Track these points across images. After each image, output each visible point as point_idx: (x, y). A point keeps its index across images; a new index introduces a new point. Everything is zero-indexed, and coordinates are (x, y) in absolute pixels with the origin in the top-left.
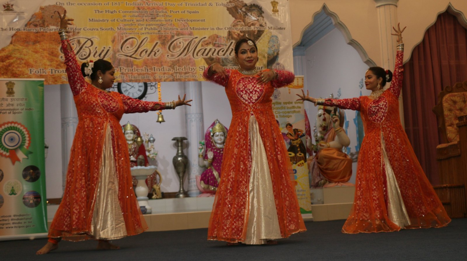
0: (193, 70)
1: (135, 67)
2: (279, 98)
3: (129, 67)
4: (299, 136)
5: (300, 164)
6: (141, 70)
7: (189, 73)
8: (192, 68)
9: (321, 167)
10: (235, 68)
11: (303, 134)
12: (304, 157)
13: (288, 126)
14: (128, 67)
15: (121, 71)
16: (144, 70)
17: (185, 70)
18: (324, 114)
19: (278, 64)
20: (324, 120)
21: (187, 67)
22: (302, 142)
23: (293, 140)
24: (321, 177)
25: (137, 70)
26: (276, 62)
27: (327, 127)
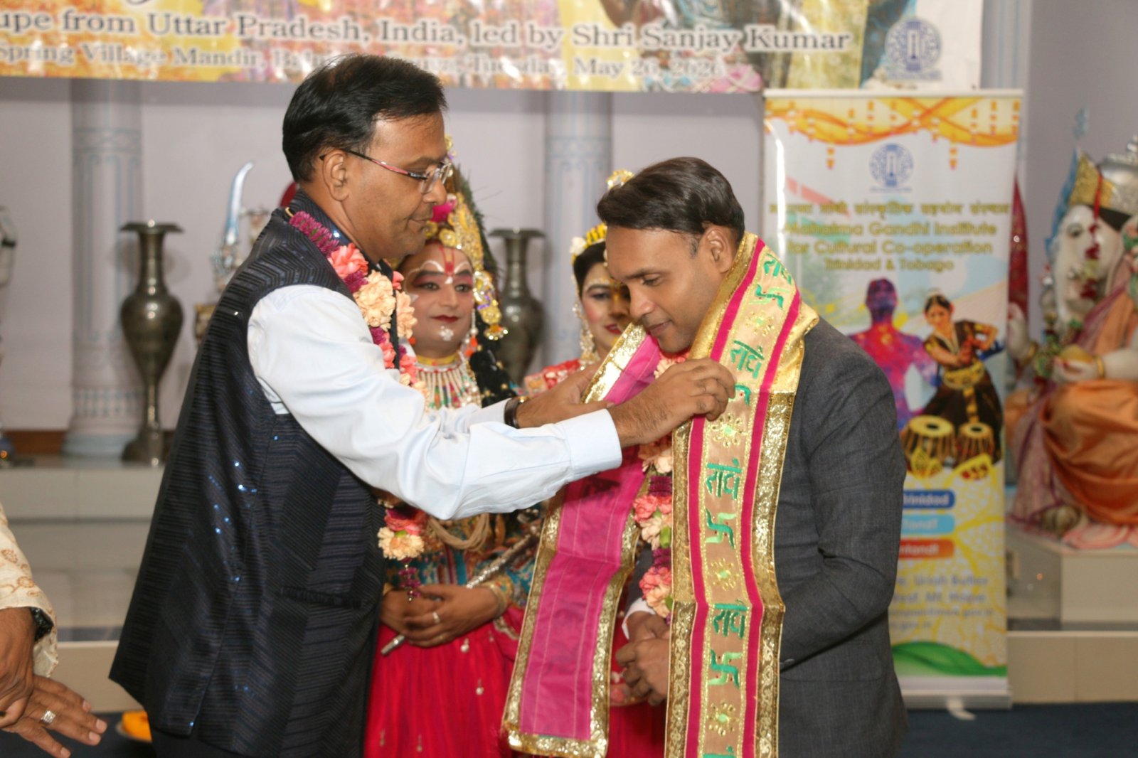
0: (548, 41)
1: (305, 16)
2: (907, 184)
3: (280, 15)
4: (979, 353)
5: (974, 470)
6: (330, 30)
7: (531, 51)
8: (544, 30)
9: (1062, 456)
10: (726, 37)
11: (996, 343)
12: (992, 442)
13: (936, 308)
14: (272, 14)
15: (242, 32)
16: (341, 31)
17: (514, 40)
18: (1093, 229)
19: (915, 24)
20: (1092, 253)
21: (522, 24)
22: (987, 376)
23: (951, 368)
24: (1058, 494)
25: (311, 31)
26: (908, 15)
27: (1102, 281)
